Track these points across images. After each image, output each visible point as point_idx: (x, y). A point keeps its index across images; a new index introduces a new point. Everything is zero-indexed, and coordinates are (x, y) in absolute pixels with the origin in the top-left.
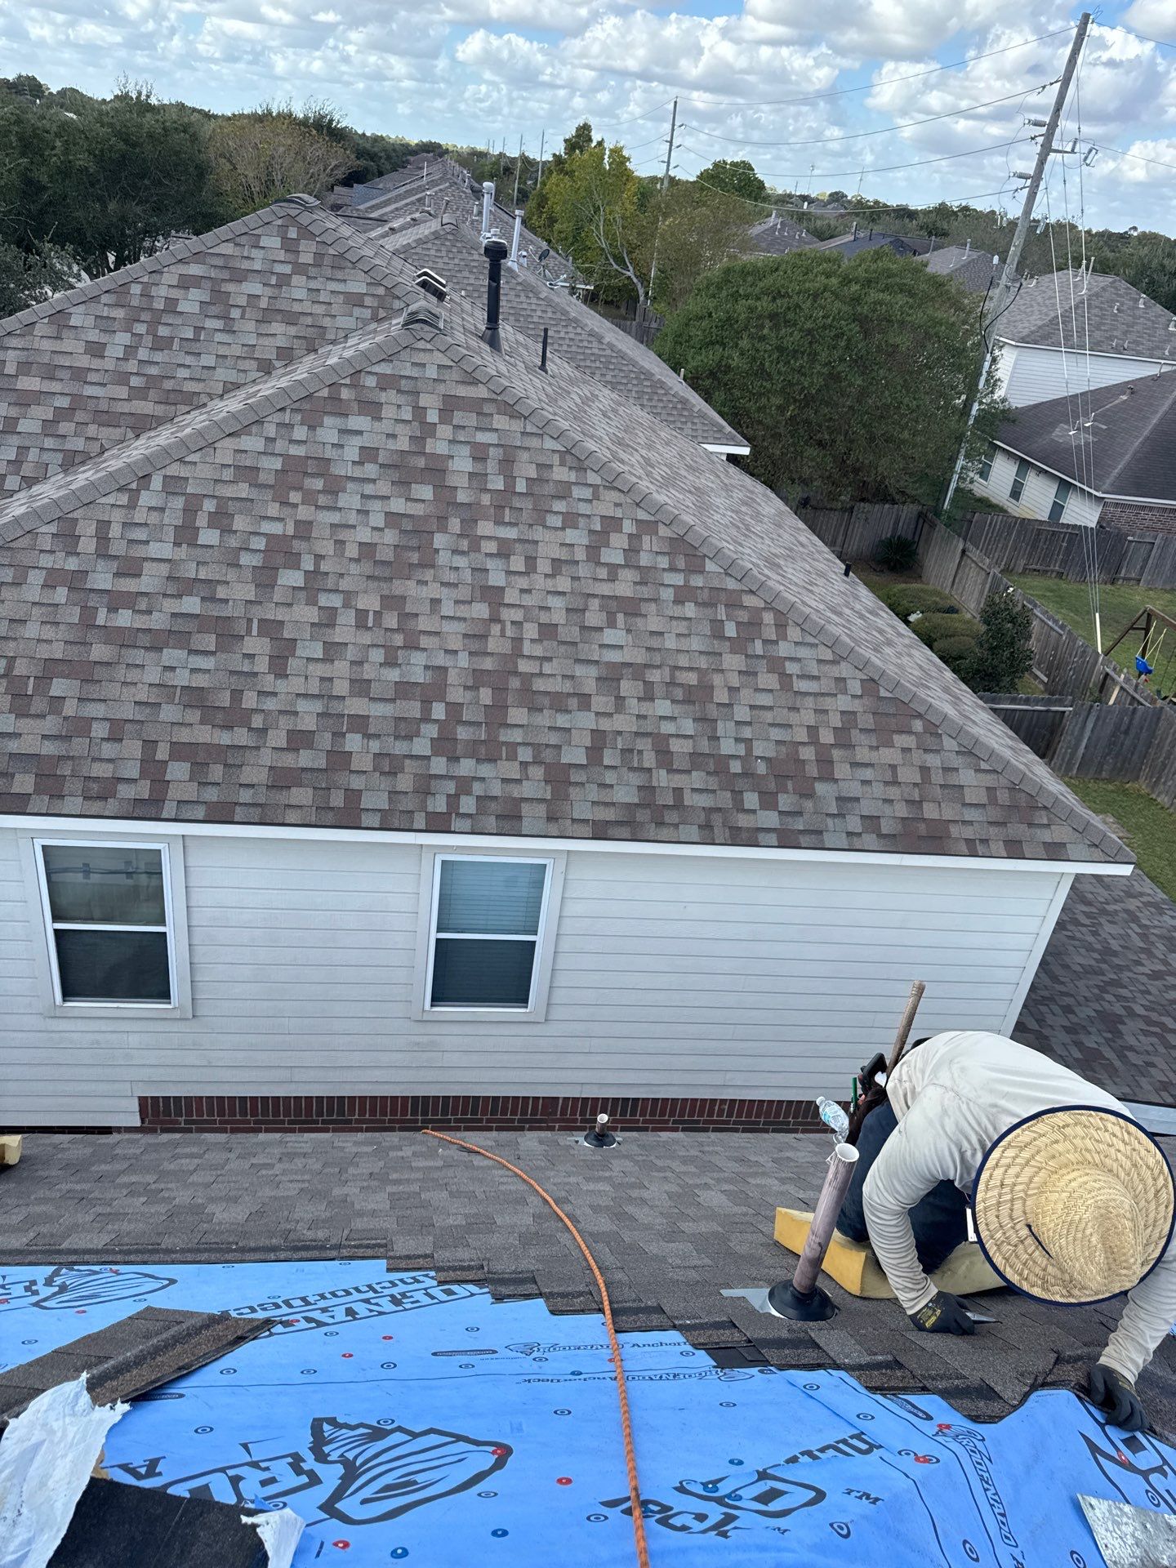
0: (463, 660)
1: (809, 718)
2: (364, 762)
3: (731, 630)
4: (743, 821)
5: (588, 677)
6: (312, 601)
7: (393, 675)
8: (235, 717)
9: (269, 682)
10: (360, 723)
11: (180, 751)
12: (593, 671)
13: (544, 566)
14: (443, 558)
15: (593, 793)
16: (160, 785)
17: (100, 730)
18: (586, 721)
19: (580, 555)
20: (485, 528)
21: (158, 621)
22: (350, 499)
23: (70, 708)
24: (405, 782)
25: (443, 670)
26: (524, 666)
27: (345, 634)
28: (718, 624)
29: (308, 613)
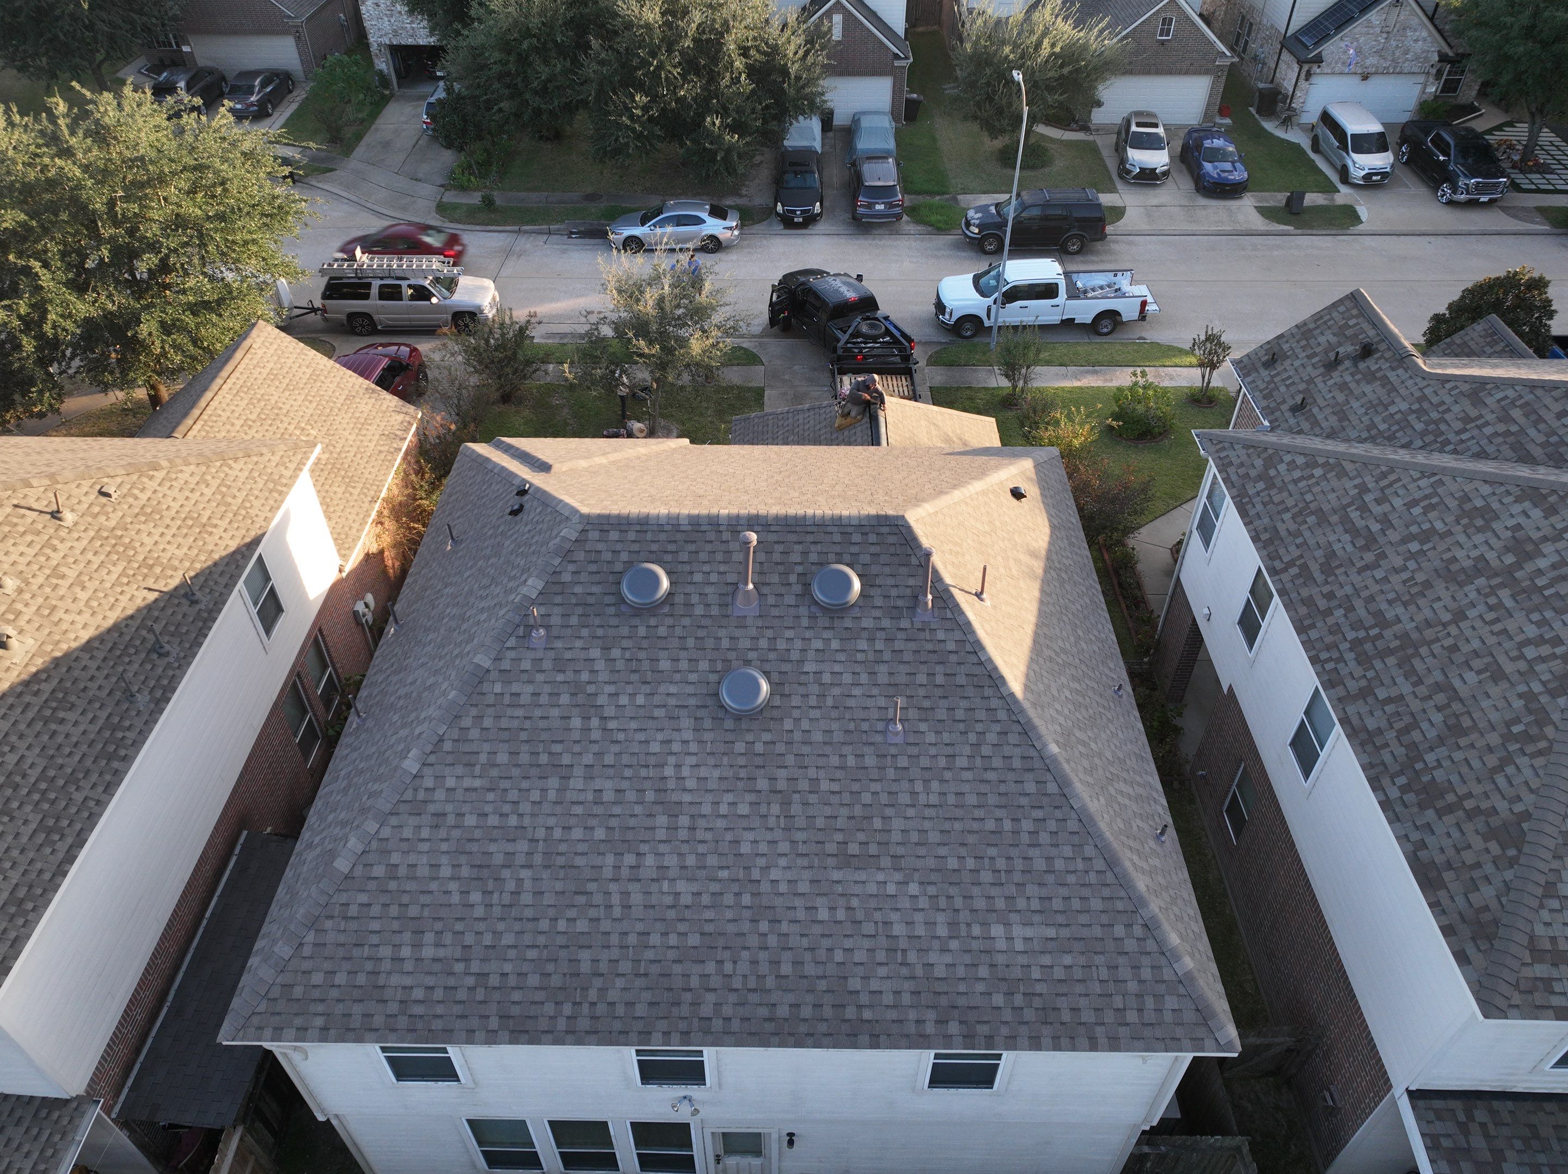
0: (1410, 626)
1: (1477, 789)
2: (1331, 621)
3: (1516, 729)
4: (1386, 782)
8: (1329, 571)
9: (1353, 571)
11: (1304, 567)
19: (1518, 639)
20: (1504, 594)
22: (1478, 538)
25: (1399, 621)
26: (1424, 651)
27: (1396, 579)
28: (1517, 720)
29: (1398, 561)
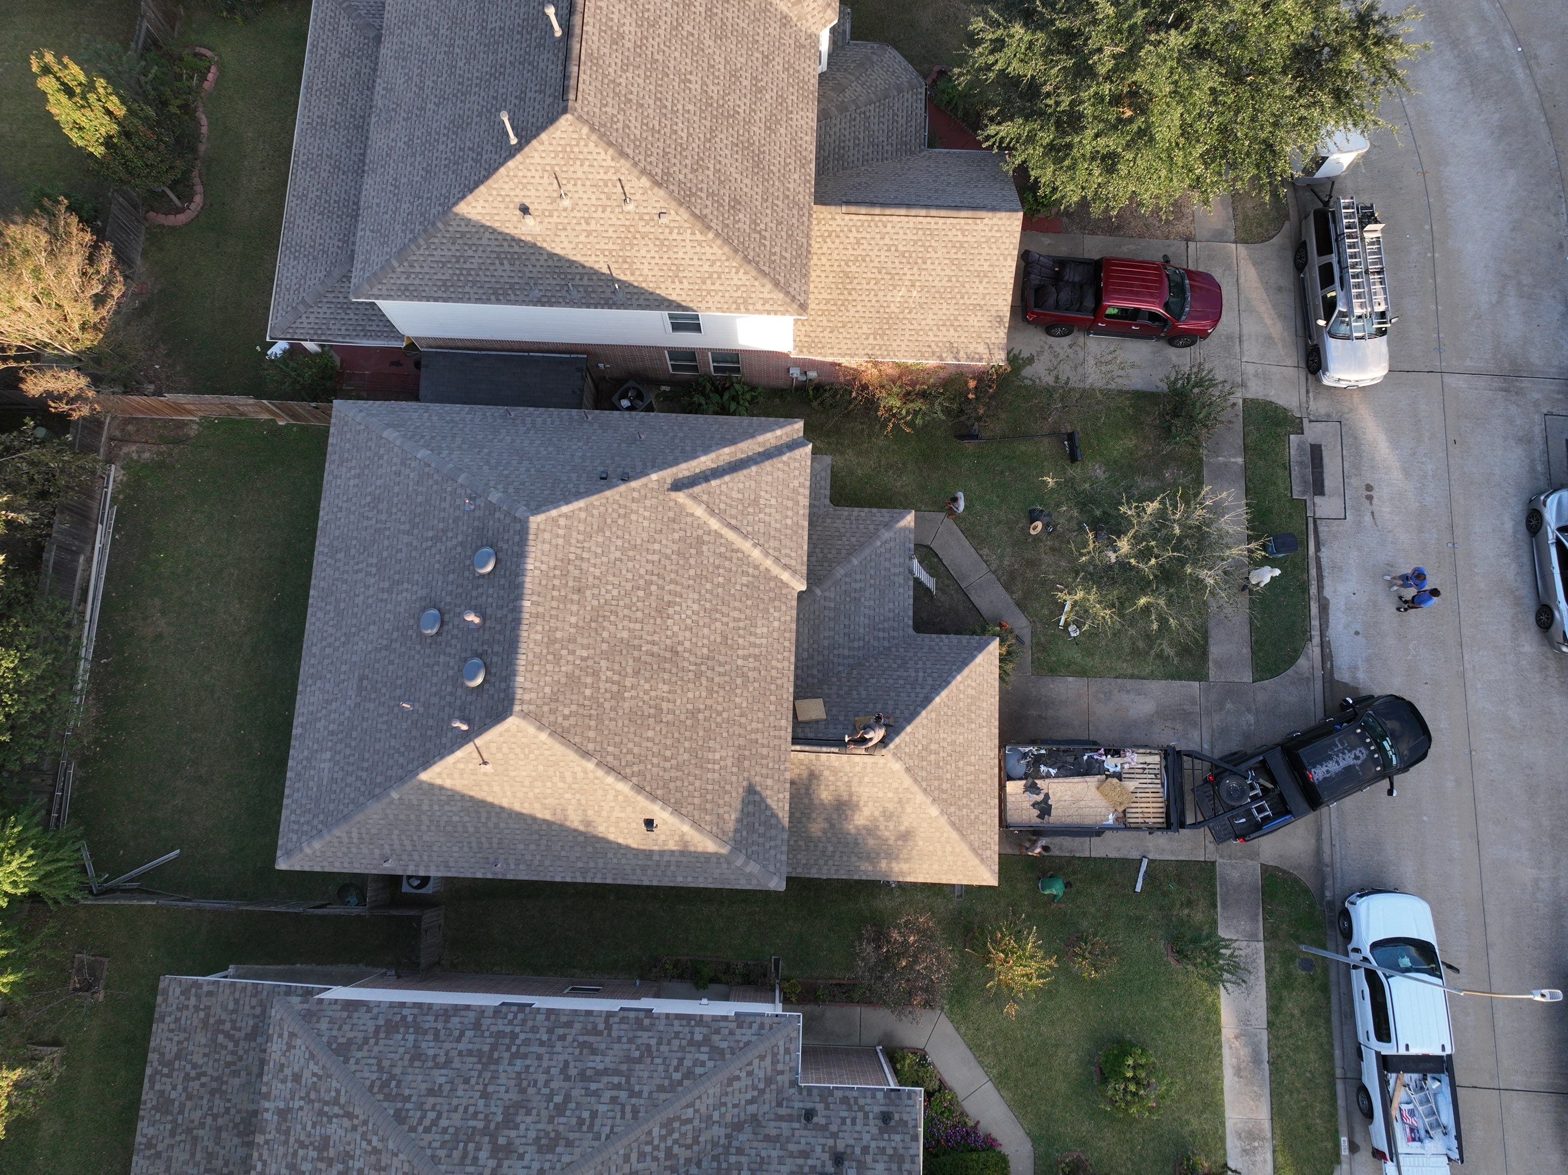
0: (501, 1068)
1: (376, 1049)
2: (543, 1030)
3: (394, 1083)
4: (416, 1011)
5: (456, 1064)
6: (552, 1090)
7: (528, 1062)
8: (582, 1045)
9: (570, 1058)
10: (542, 1044)
11: (600, 1033)
12: (454, 1065)
13: (461, 1109)
14: (500, 1111)
15: (466, 1021)
16: (606, 1022)
17: (624, 1040)
18: (461, 1046)
19: (445, 1115)
20: (480, 1125)
21: (605, 1079)
22: (532, 1135)
23: (634, 1047)
24: (530, 1024)
25: (510, 1064)
26: (479, 1067)
27: (542, 1078)
28: (398, 1086)
29: (554, 1085)
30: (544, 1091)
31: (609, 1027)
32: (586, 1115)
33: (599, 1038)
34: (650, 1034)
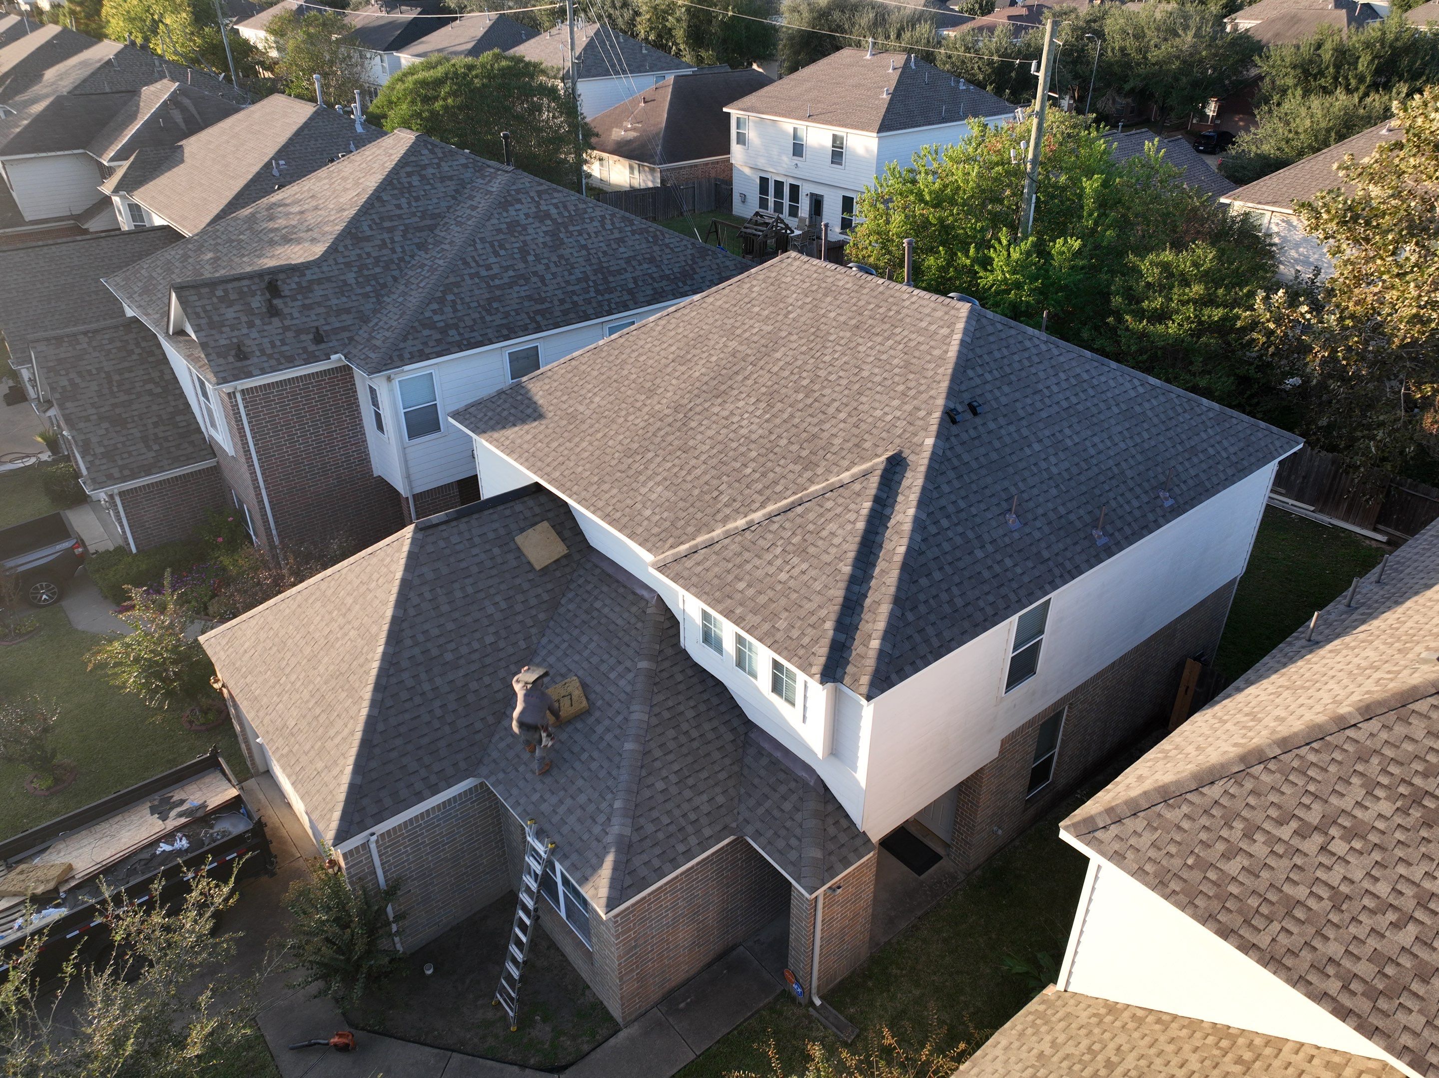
2: (581, 303)
8: (542, 301)
13: (593, 235)
15: (642, 294)
18: (628, 275)
21: (506, 280)
22: (531, 231)
24: (595, 305)
25: (585, 272)
26: (604, 265)
27: (554, 269)
29: (541, 266)
30: (546, 261)
31: (533, 319)
32: (502, 252)
33: (534, 309)
34: (495, 324)
